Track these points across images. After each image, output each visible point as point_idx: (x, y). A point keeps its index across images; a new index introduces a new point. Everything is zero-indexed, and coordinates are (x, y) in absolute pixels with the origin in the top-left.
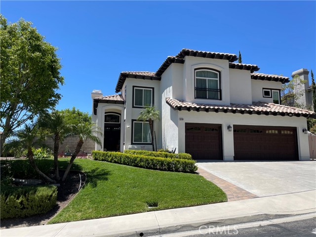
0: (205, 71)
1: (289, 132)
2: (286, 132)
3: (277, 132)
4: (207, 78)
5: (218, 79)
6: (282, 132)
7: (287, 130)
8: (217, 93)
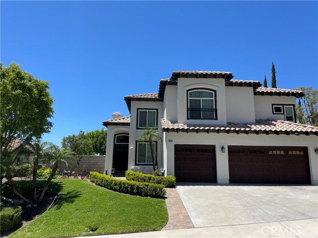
0: (199, 91)
1: (298, 153)
2: (294, 153)
3: (282, 153)
4: (201, 99)
5: (214, 99)
6: (290, 153)
7: (296, 150)
8: (212, 113)
